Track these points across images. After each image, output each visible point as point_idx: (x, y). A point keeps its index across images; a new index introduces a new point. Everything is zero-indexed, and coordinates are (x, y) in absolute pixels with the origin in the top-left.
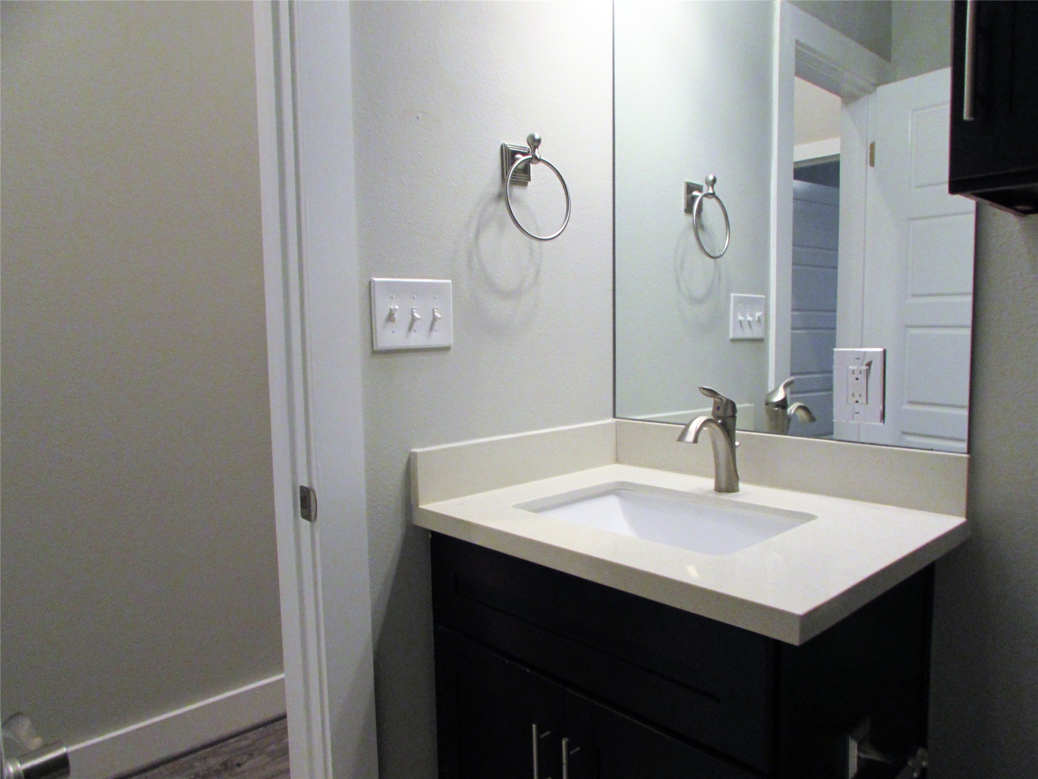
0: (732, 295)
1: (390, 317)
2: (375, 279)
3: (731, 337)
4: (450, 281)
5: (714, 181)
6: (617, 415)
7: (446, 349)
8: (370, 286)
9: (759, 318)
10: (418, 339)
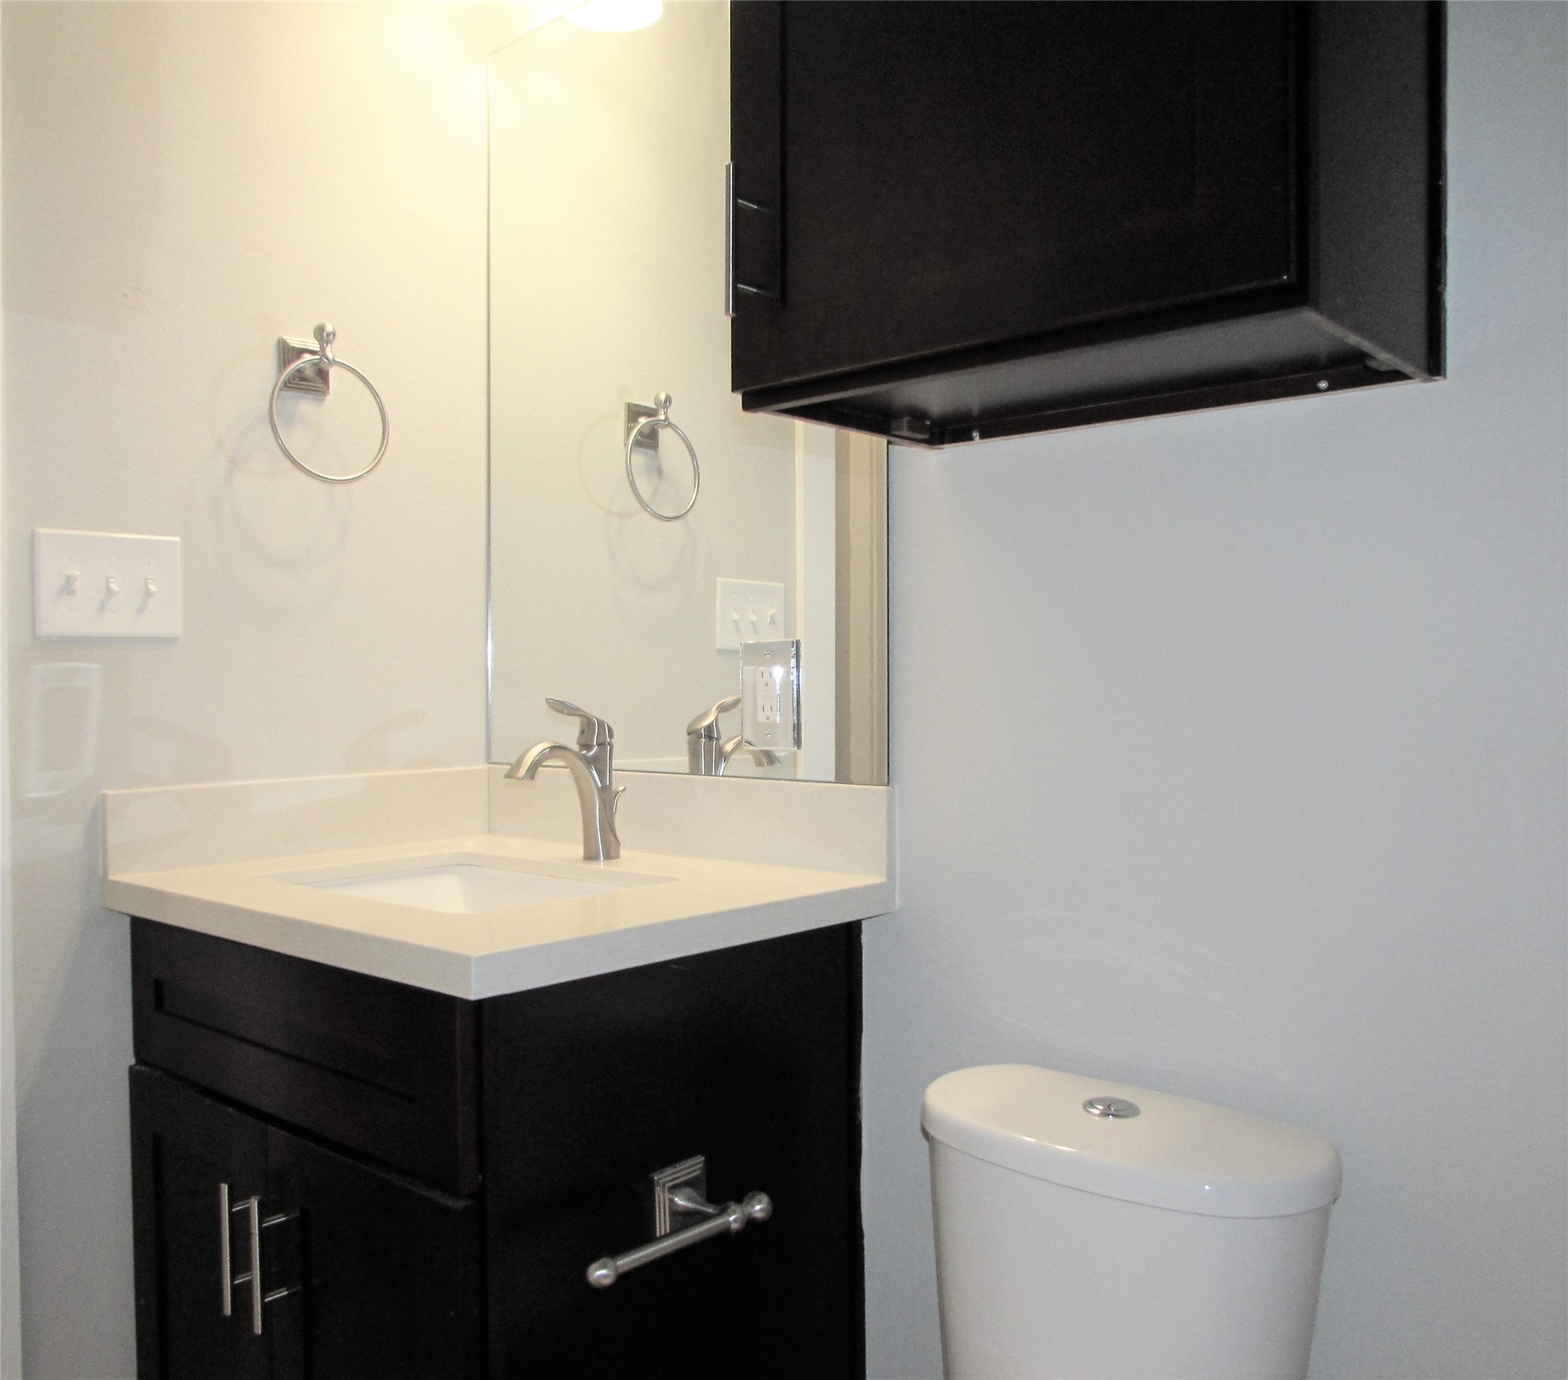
0: (719, 580)
1: (68, 587)
2: (40, 530)
3: (718, 646)
4: (177, 539)
5: (668, 399)
6: (493, 759)
7: (169, 641)
8: (32, 541)
9: (772, 617)
10: (116, 623)
